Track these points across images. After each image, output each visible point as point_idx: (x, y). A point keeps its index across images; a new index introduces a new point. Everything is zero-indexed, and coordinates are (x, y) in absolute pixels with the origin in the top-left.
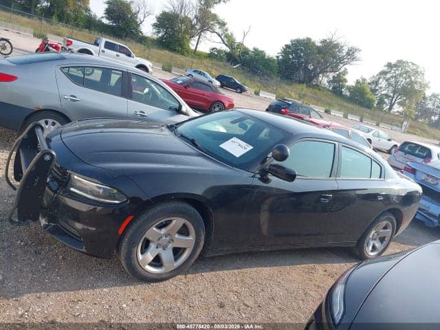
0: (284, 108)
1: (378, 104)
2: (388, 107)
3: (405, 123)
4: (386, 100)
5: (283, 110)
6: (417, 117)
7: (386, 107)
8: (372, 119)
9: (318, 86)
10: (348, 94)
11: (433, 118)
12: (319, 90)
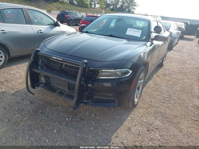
0: (66, 15)
1: (90, 5)
2: (94, 6)
3: (103, 11)
4: (92, 3)
5: (66, 16)
6: (106, 8)
7: (93, 6)
8: (91, 13)
9: (63, 2)
10: (76, 3)
11: (111, 7)
12: (64, 4)
